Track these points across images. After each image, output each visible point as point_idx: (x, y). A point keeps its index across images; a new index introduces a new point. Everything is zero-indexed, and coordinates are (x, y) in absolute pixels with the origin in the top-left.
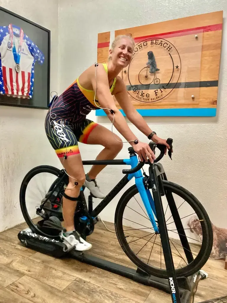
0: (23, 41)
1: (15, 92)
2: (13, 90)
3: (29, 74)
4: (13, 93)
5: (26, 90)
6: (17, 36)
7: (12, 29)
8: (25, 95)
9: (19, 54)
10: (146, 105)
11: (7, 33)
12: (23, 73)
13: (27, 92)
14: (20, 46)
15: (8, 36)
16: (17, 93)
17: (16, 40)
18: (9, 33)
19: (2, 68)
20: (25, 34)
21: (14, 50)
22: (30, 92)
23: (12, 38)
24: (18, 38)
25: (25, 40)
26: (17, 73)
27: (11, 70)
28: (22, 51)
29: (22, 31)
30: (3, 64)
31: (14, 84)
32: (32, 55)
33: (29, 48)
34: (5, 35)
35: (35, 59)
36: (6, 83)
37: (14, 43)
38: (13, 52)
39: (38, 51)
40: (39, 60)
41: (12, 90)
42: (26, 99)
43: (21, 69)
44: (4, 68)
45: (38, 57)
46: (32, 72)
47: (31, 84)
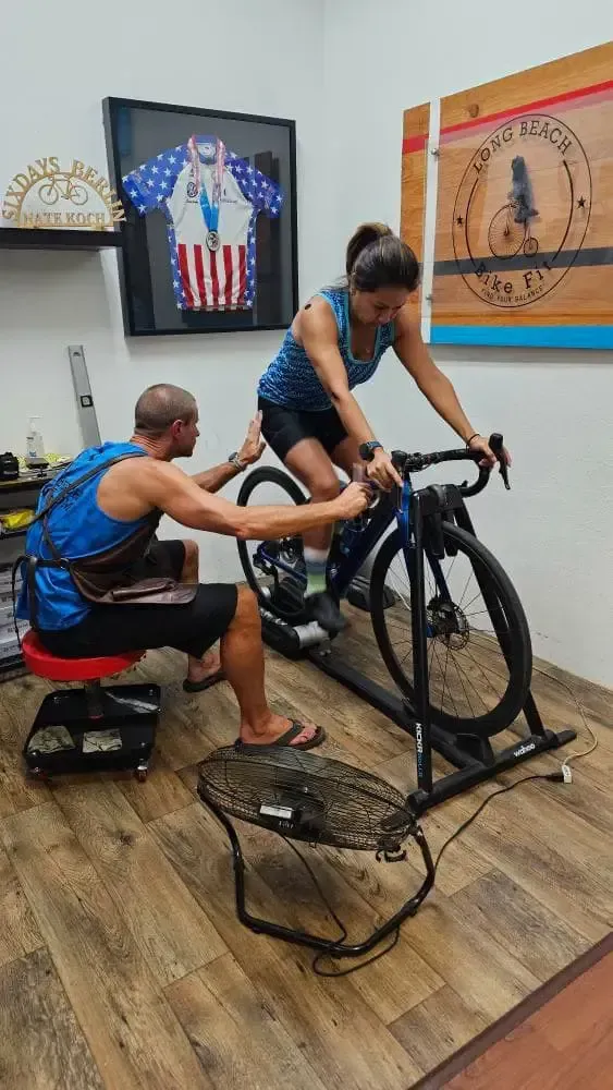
0: (224, 170)
1: (210, 299)
2: (205, 294)
3: (241, 248)
4: (204, 302)
5: (236, 289)
6: (209, 161)
7: (195, 148)
8: (234, 301)
9: (216, 206)
10: (504, 316)
11: (185, 163)
12: (227, 250)
13: (237, 295)
14: (218, 186)
15: (187, 168)
16: (216, 300)
17: (206, 172)
18: (189, 160)
19: (177, 249)
20: (228, 149)
21: (204, 200)
22: (246, 293)
23: (197, 171)
24: (211, 166)
25: (230, 167)
26: (213, 253)
27: (198, 249)
28: (223, 196)
29: (221, 144)
30: (179, 240)
31: (208, 280)
32: (248, 199)
33: (240, 183)
34: (181, 168)
35: (256, 207)
36: (188, 281)
37: (202, 180)
38: (202, 204)
39: (265, 185)
40: (267, 206)
41: (203, 295)
42: (239, 310)
43: (223, 242)
44: (182, 248)
45: (262, 200)
46: (249, 242)
47: (247, 272)
